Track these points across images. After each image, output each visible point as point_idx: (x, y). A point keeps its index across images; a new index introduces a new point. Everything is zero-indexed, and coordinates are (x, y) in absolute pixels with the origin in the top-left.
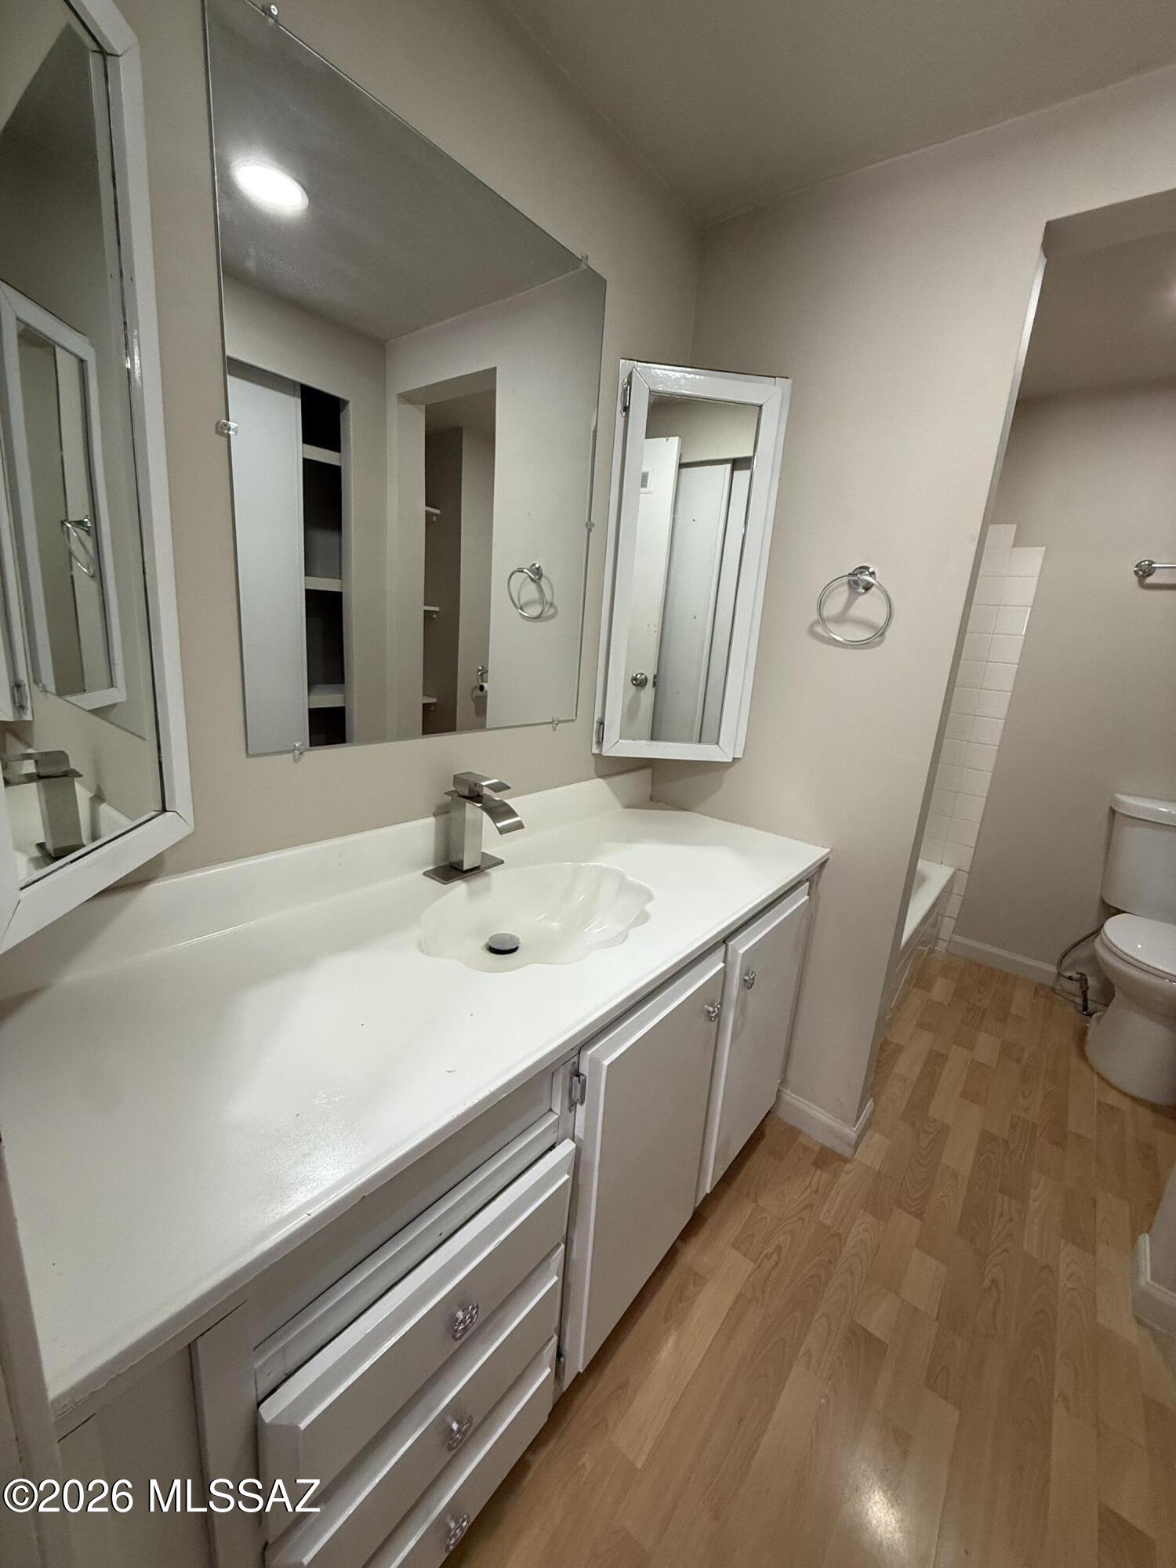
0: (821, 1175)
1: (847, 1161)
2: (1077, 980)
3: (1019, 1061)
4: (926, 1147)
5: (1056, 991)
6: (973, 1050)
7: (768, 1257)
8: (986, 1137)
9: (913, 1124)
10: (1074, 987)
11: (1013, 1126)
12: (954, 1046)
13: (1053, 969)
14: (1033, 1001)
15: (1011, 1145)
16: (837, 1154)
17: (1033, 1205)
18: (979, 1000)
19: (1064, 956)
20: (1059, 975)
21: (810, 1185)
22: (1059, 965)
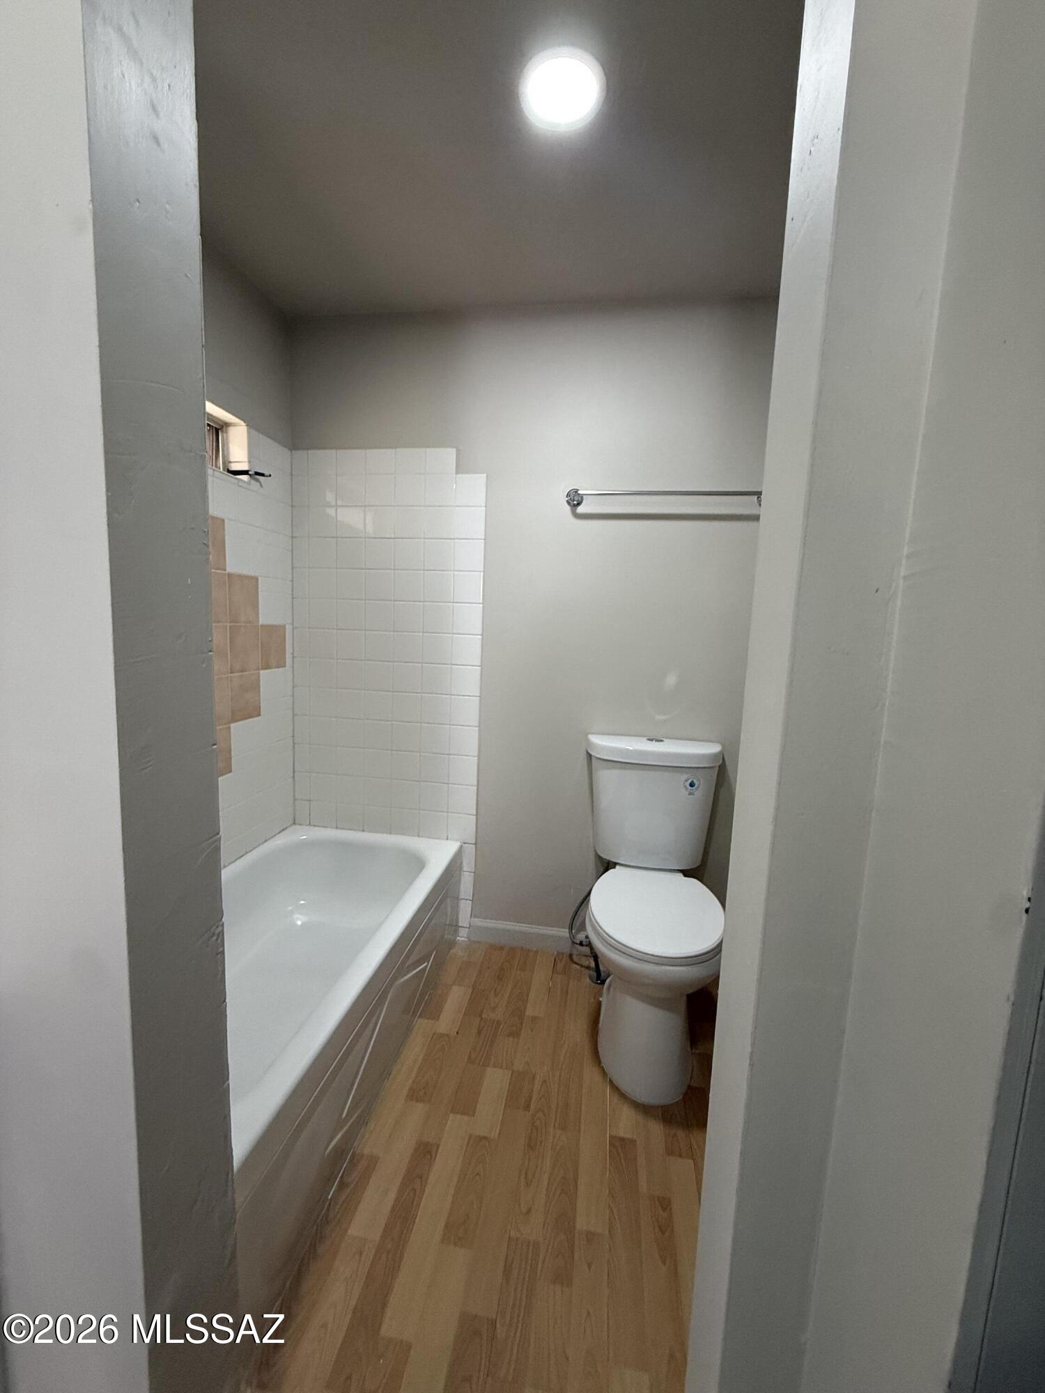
2: (586, 945)
5: (573, 958)
6: (472, 1114)
20: (572, 939)
22: (571, 928)
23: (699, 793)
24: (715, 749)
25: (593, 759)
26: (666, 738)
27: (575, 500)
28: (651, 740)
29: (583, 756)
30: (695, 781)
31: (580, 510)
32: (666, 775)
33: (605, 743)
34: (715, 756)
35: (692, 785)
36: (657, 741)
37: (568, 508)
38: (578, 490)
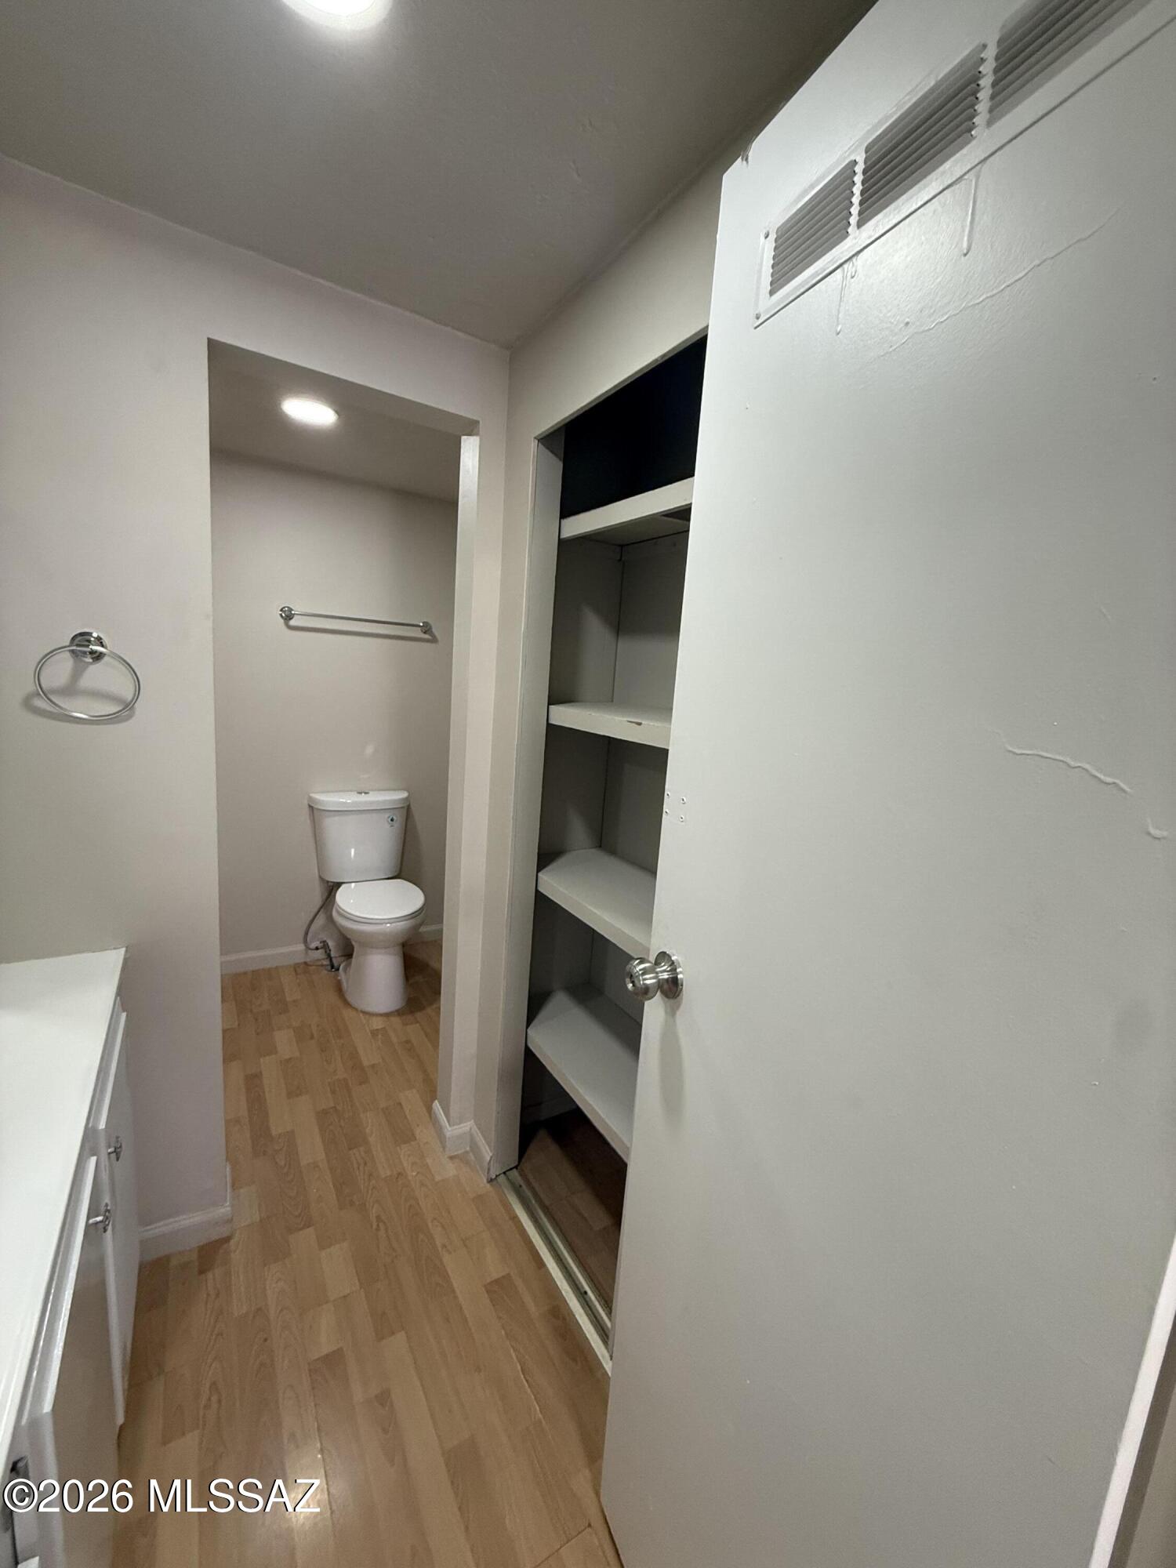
0: (214, 1275)
1: (227, 1239)
2: (322, 948)
3: (312, 1037)
4: (285, 1165)
5: (309, 963)
6: (276, 1053)
7: (207, 1407)
8: (322, 1116)
9: (265, 1153)
10: (320, 954)
11: (333, 1092)
12: (262, 1060)
13: (301, 947)
14: (298, 981)
15: (338, 1107)
16: (216, 1241)
17: (372, 1139)
18: (260, 1005)
19: (306, 934)
20: (308, 948)
21: (208, 1295)
22: (305, 941)
23: (396, 824)
24: (405, 795)
25: (315, 811)
26: (372, 790)
27: (288, 616)
28: (361, 793)
29: (306, 810)
30: (394, 818)
31: (292, 623)
32: (374, 815)
33: (329, 799)
34: (403, 799)
35: (392, 820)
36: (366, 793)
37: (282, 621)
38: (292, 610)
